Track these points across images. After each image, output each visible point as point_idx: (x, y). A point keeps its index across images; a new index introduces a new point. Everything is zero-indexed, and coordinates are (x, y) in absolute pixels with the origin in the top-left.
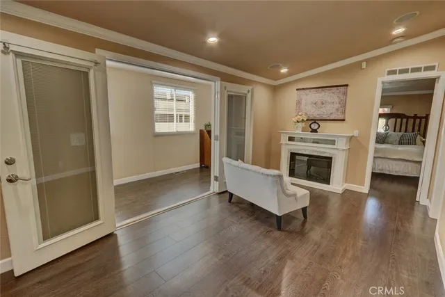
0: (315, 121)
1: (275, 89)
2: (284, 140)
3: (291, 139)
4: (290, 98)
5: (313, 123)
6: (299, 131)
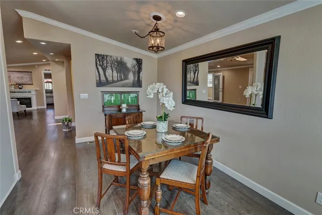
5: (19, 85)
6: (13, 89)
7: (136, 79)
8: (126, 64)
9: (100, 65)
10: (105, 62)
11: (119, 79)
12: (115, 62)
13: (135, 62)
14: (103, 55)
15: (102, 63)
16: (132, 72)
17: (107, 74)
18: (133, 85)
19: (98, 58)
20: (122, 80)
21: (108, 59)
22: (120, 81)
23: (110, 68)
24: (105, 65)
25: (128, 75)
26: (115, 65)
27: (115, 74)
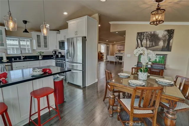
0: (120, 50)
1: (113, 45)
2: (115, 54)
3: (116, 54)
4: (116, 46)
5: (119, 51)
6: (117, 52)
7: (166, 45)
8: (157, 35)
9: (139, 39)
10: (142, 36)
11: (151, 46)
12: (149, 35)
13: (166, 33)
14: (142, 32)
15: (141, 37)
16: (162, 40)
17: (143, 43)
18: (163, 50)
19: (139, 34)
20: (153, 46)
21: (145, 34)
22: (152, 47)
23: (145, 39)
24: (142, 38)
25: (159, 42)
26: (149, 37)
27: (148, 43)
